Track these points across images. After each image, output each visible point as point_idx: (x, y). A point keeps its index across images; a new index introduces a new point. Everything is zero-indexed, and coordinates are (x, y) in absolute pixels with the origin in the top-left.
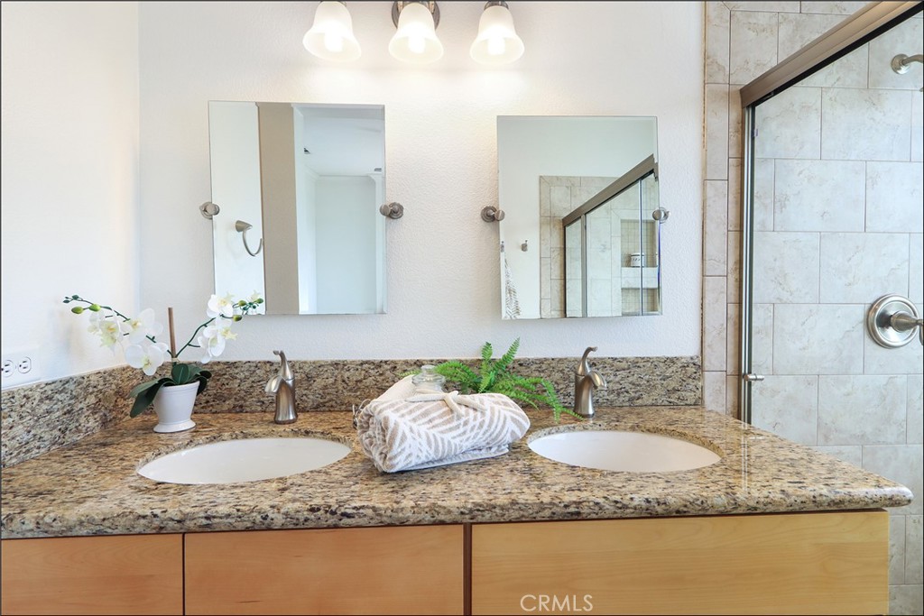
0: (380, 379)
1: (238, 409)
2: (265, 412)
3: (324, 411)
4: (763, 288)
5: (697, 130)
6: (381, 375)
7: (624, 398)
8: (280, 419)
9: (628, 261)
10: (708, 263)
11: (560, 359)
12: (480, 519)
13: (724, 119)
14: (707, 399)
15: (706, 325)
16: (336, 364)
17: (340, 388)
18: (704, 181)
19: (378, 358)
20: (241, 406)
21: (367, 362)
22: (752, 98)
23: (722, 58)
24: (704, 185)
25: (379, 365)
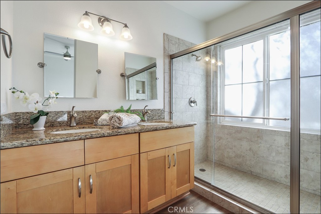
0: (95, 115)
1: (51, 126)
2: (61, 126)
3: (79, 125)
4: (174, 95)
5: (163, 62)
6: (96, 114)
7: (151, 118)
8: (72, 125)
9: (138, 92)
10: (165, 89)
11: (138, 110)
12: (142, 131)
13: (167, 61)
14: (165, 118)
15: (165, 102)
16: (83, 112)
17: (84, 118)
18: (164, 72)
19: (95, 110)
20: (53, 125)
21: (92, 111)
22: (172, 57)
23: (167, 48)
24: (164, 73)
25: (95, 112)
